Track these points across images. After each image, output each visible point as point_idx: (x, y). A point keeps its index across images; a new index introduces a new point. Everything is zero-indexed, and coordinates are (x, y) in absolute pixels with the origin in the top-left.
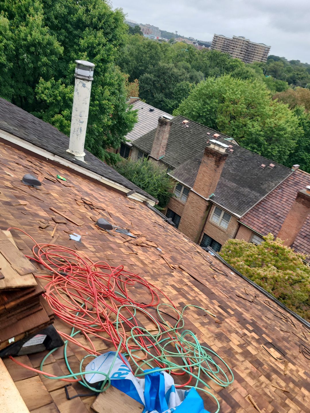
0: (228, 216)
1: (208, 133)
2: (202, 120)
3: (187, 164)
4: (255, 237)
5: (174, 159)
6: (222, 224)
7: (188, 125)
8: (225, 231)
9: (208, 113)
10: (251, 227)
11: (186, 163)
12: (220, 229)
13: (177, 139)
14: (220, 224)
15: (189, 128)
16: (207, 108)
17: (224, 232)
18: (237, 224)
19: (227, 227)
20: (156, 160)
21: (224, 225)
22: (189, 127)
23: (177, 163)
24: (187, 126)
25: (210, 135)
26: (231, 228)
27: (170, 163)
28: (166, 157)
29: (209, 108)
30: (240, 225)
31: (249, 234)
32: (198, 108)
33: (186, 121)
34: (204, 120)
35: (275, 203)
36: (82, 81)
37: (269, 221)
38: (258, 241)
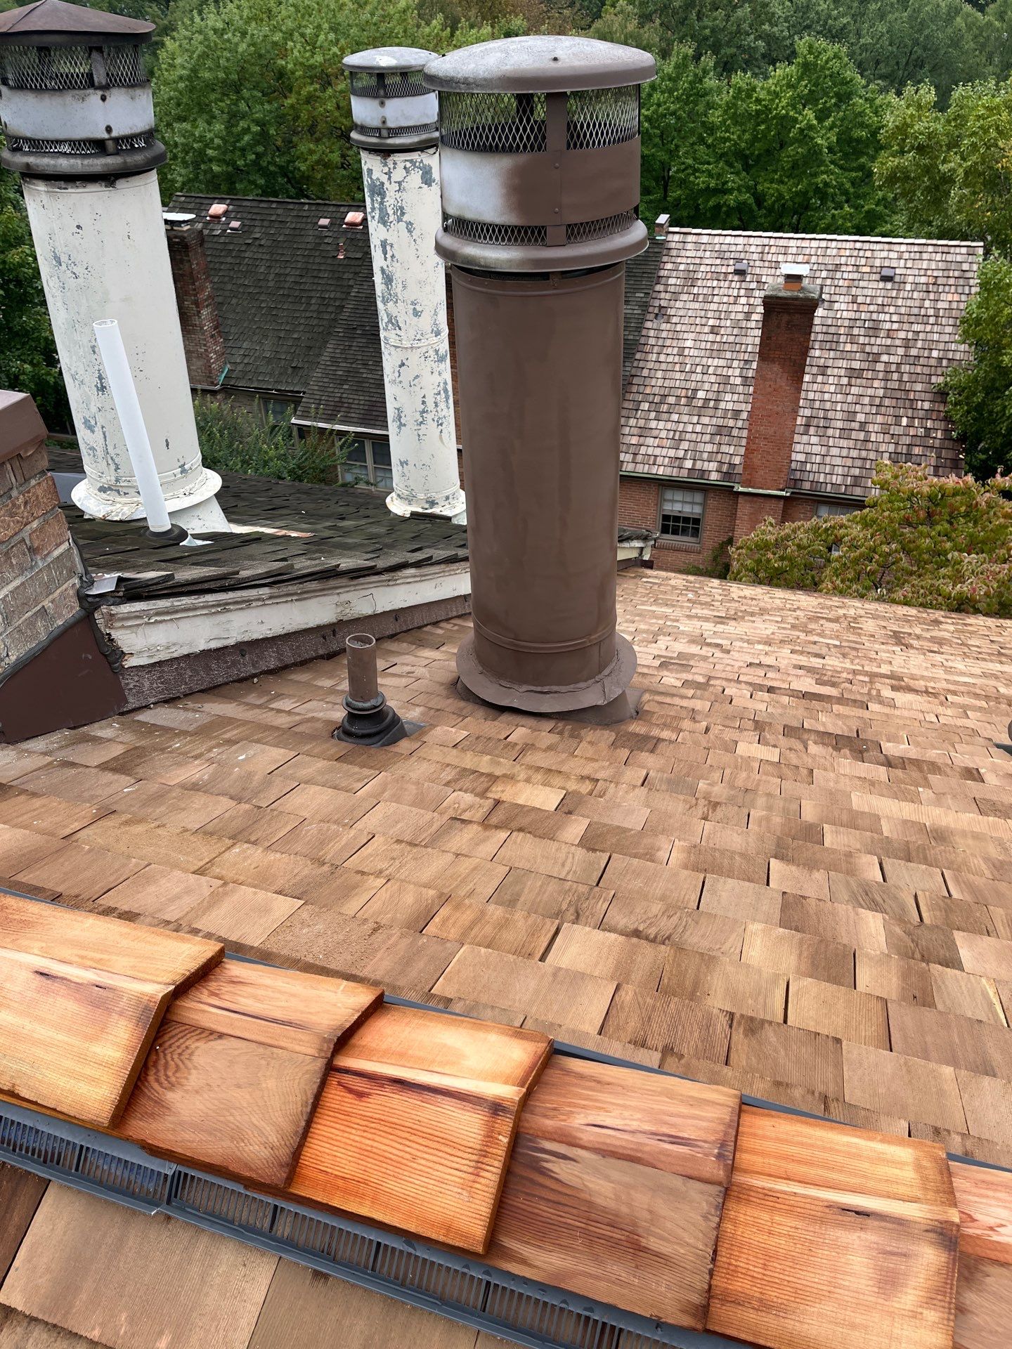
1: (324, 222)
2: (253, 182)
3: (334, 361)
5: (269, 361)
7: (236, 219)
9: (260, 149)
10: (651, 470)
11: (325, 358)
13: (229, 287)
15: (246, 230)
16: (247, 131)
20: (214, 393)
22: (243, 225)
23: (290, 371)
24: (235, 224)
25: (331, 224)
27: (269, 383)
28: (240, 368)
29: (256, 129)
31: (648, 496)
32: (217, 141)
33: (217, 208)
34: (262, 181)
35: (671, 367)
36: (415, 156)
37: (690, 428)
38: (683, 502)
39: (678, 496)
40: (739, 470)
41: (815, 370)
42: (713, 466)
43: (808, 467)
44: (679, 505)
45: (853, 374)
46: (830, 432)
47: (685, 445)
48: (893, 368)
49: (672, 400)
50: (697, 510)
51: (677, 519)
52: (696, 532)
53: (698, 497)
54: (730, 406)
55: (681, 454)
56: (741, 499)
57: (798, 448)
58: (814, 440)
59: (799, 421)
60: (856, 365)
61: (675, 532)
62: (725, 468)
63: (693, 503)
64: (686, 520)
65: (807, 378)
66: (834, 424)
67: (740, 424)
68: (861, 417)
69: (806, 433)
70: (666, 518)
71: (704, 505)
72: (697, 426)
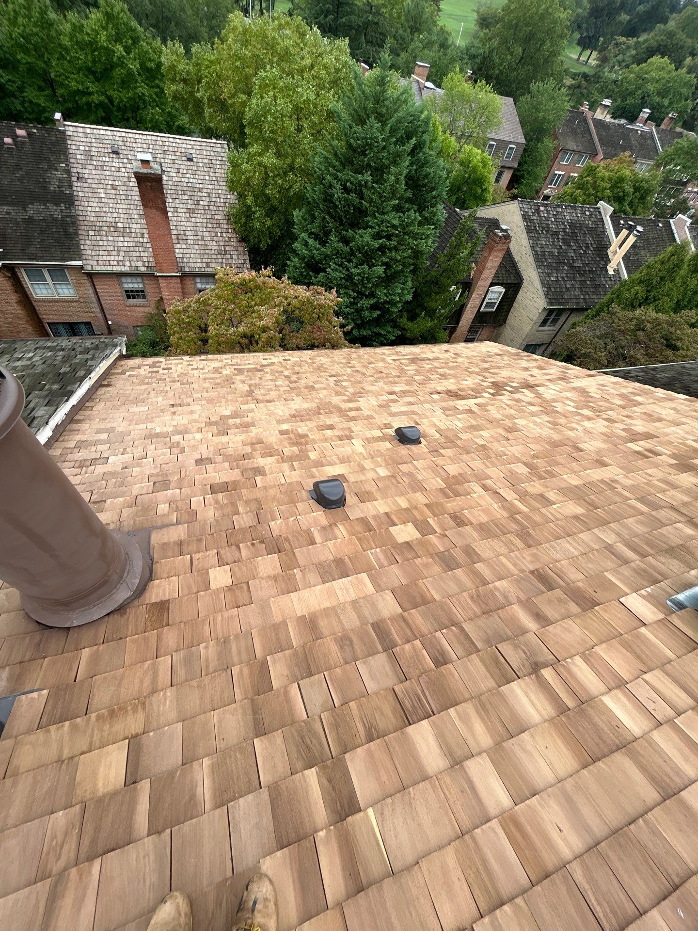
0: (58, 274)
4: (124, 280)
6: (60, 291)
8: (76, 298)
10: (109, 268)
12: (66, 301)
14: (58, 294)
17: (76, 302)
18: (86, 278)
19: (72, 291)
21: (66, 291)
26: (82, 289)
30: (91, 276)
31: (113, 282)
35: (98, 209)
37: (120, 244)
38: (133, 283)
39: (129, 280)
40: (153, 264)
41: (172, 210)
42: (140, 264)
43: (185, 260)
44: (131, 284)
45: (191, 211)
46: (189, 242)
47: (122, 254)
48: (207, 208)
49: (105, 228)
50: (141, 286)
51: (132, 291)
52: (144, 297)
53: (139, 280)
54: (138, 231)
55: (121, 258)
56: (160, 279)
57: (177, 251)
58: (184, 246)
59: (173, 237)
60: (189, 206)
61: (134, 298)
62: (146, 264)
63: (138, 283)
64: (137, 291)
65: (170, 214)
66: (189, 237)
67: (145, 240)
68: (200, 233)
69: (178, 243)
70: (127, 291)
71: (143, 283)
72: (124, 242)
